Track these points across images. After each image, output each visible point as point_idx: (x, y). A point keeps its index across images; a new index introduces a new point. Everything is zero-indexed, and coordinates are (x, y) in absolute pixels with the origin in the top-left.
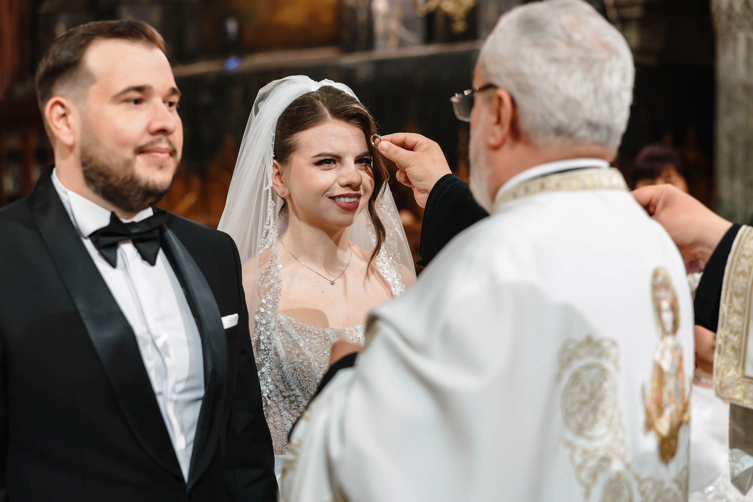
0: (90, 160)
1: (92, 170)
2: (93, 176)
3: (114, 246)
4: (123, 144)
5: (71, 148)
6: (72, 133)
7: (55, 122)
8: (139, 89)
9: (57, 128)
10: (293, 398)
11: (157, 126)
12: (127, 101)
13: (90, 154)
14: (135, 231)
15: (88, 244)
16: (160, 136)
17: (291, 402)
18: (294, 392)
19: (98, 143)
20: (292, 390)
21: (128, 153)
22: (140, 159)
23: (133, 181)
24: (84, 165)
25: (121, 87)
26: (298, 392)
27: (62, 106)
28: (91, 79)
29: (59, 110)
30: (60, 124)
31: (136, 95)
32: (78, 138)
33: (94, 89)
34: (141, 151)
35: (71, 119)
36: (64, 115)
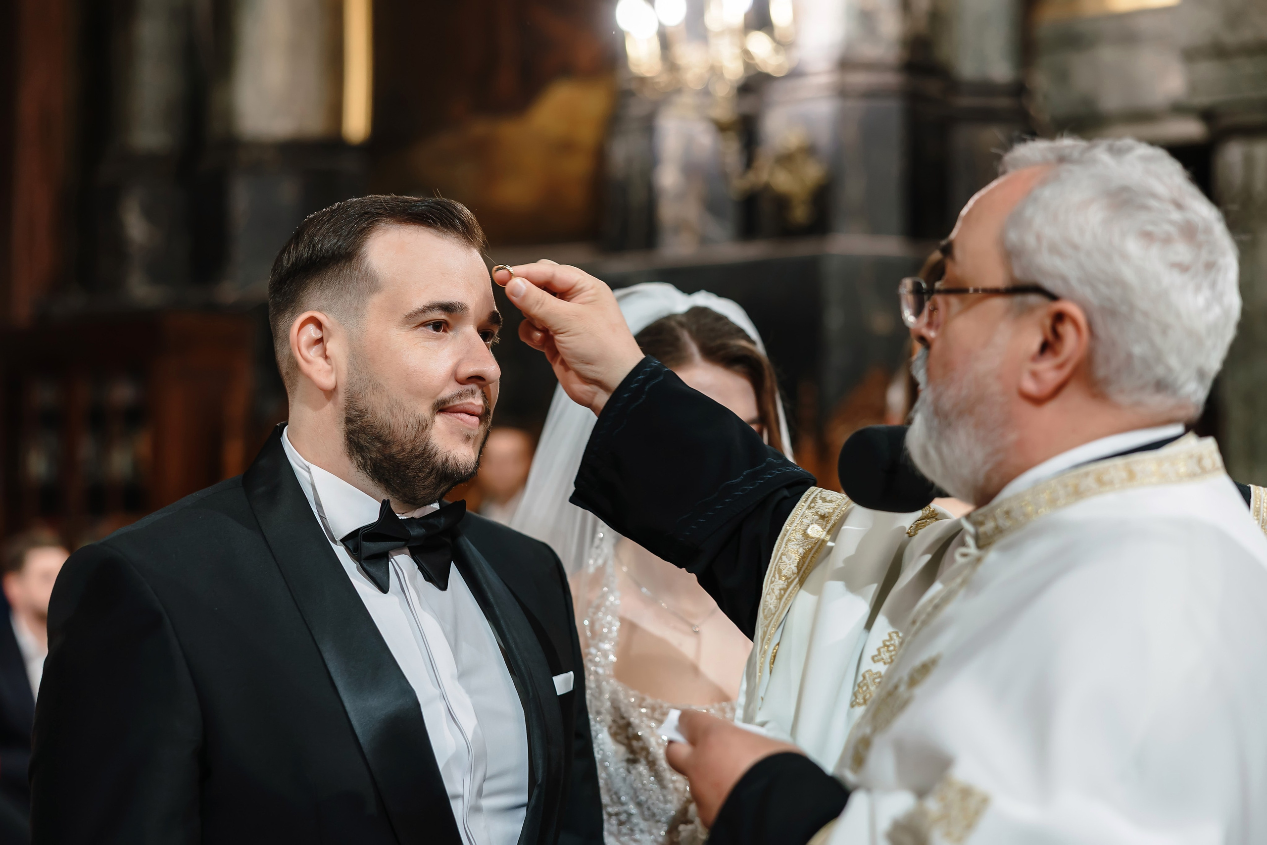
0: (362, 414)
1: (362, 430)
2: (363, 440)
3: (383, 558)
4: (418, 393)
5: (330, 393)
6: (334, 370)
7: (304, 350)
8: (447, 308)
9: (307, 361)
10: (623, 817)
11: (469, 369)
12: (424, 324)
13: (361, 405)
14: (416, 532)
15: (341, 552)
16: (473, 386)
17: (621, 823)
18: (625, 808)
19: (377, 387)
20: (622, 804)
21: (424, 410)
22: (440, 421)
23: (425, 455)
24: (349, 421)
25: (419, 303)
26: (632, 808)
27: (319, 325)
28: (372, 284)
29: (312, 331)
30: (313, 354)
31: (439, 315)
32: (343, 378)
33: (376, 300)
34: (442, 407)
35: (332, 346)
36: (320, 341)
